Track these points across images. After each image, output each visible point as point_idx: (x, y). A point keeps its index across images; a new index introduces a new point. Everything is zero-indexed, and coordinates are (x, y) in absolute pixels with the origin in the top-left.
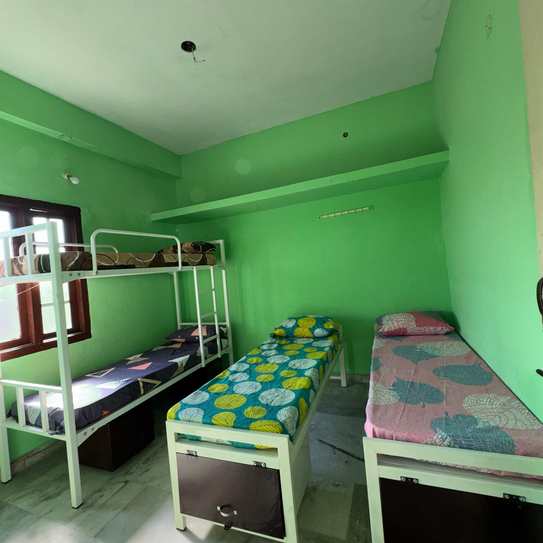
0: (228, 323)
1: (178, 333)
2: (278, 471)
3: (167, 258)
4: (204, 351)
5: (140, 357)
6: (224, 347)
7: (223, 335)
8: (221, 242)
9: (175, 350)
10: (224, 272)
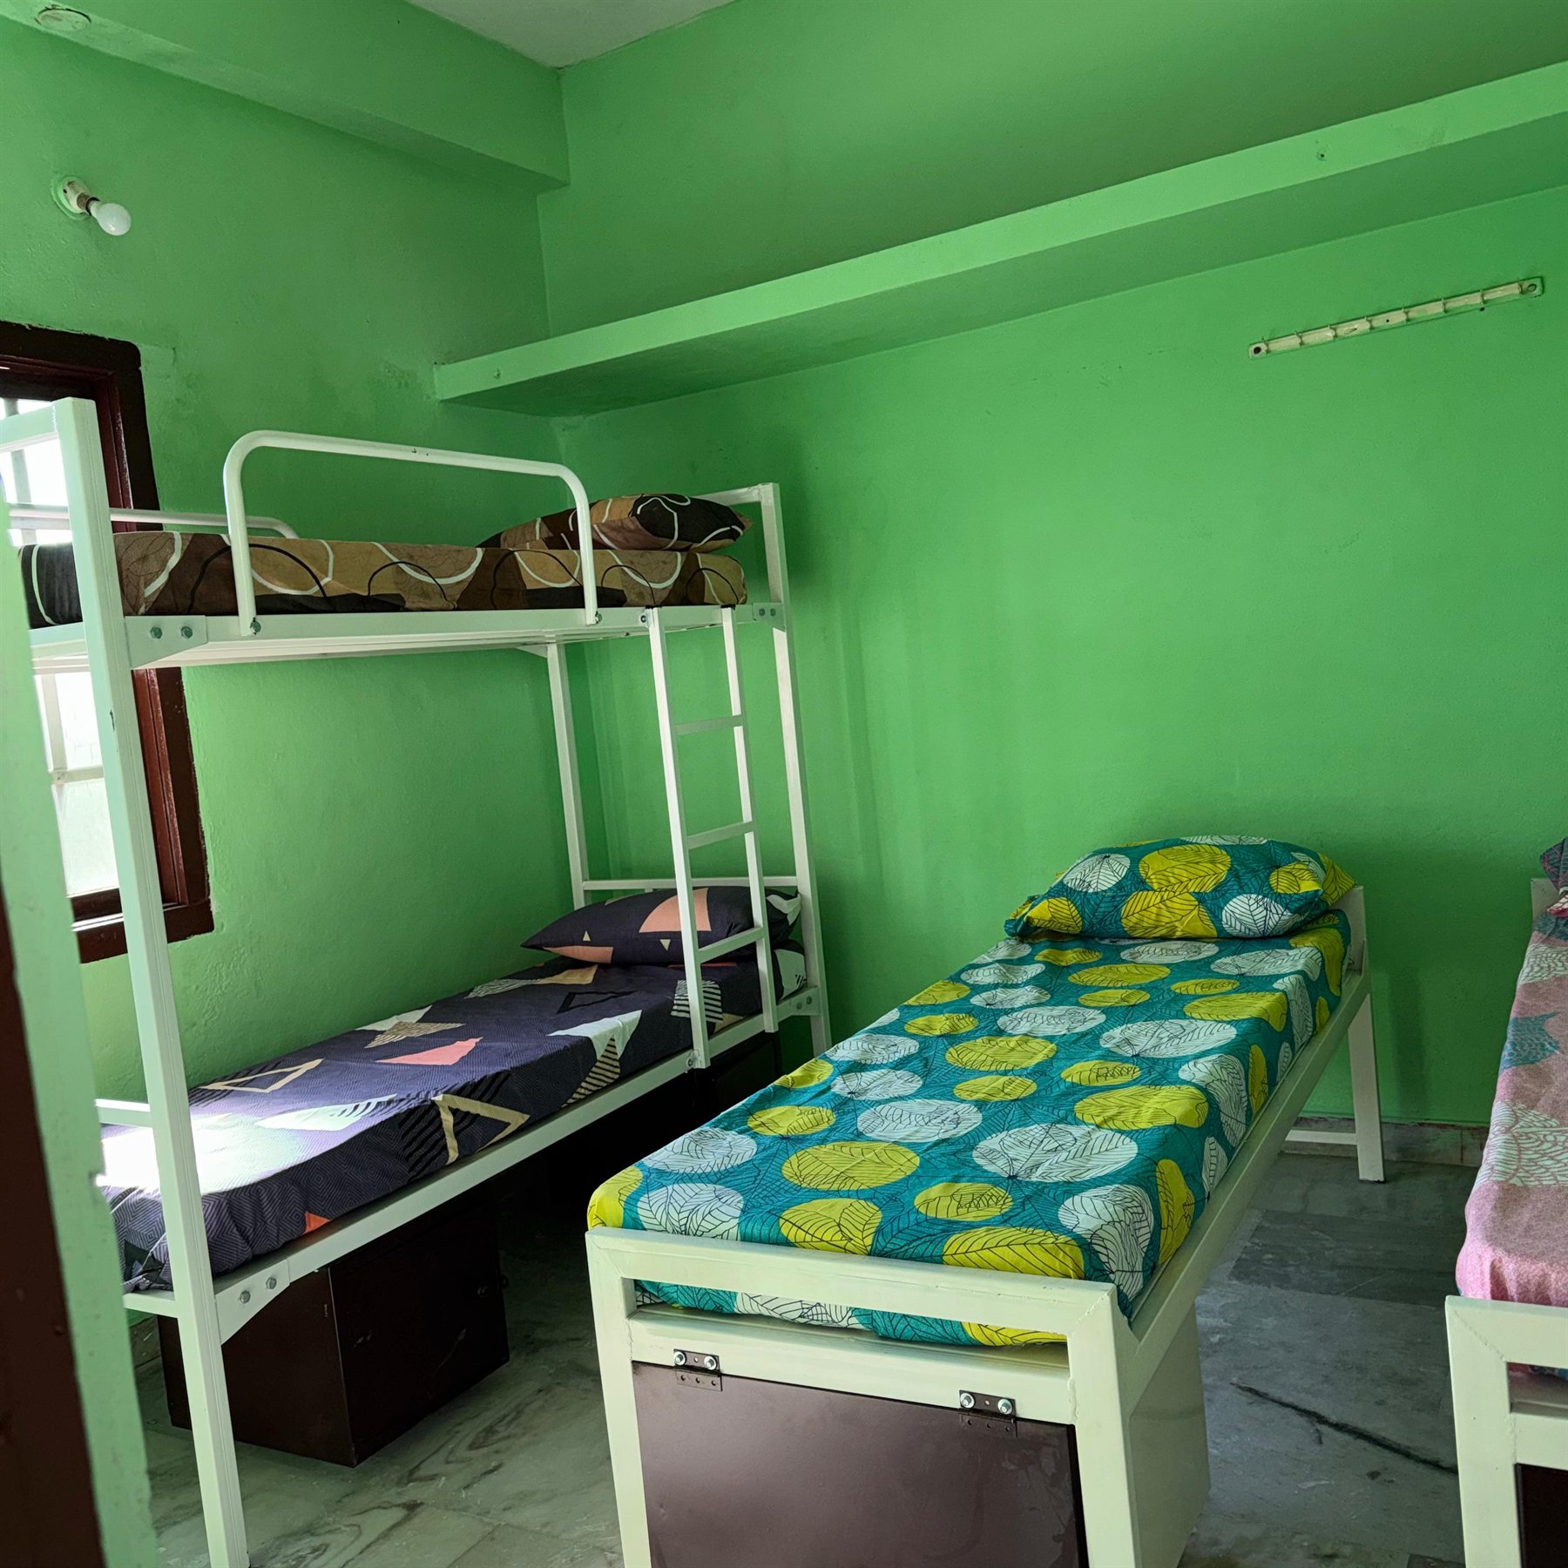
0: (802, 879)
1: (570, 925)
2: (1070, 1430)
3: (535, 570)
4: (705, 996)
5: (421, 1021)
6: (789, 985)
7: (784, 934)
8: (765, 495)
9: (572, 992)
10: (780, 638)
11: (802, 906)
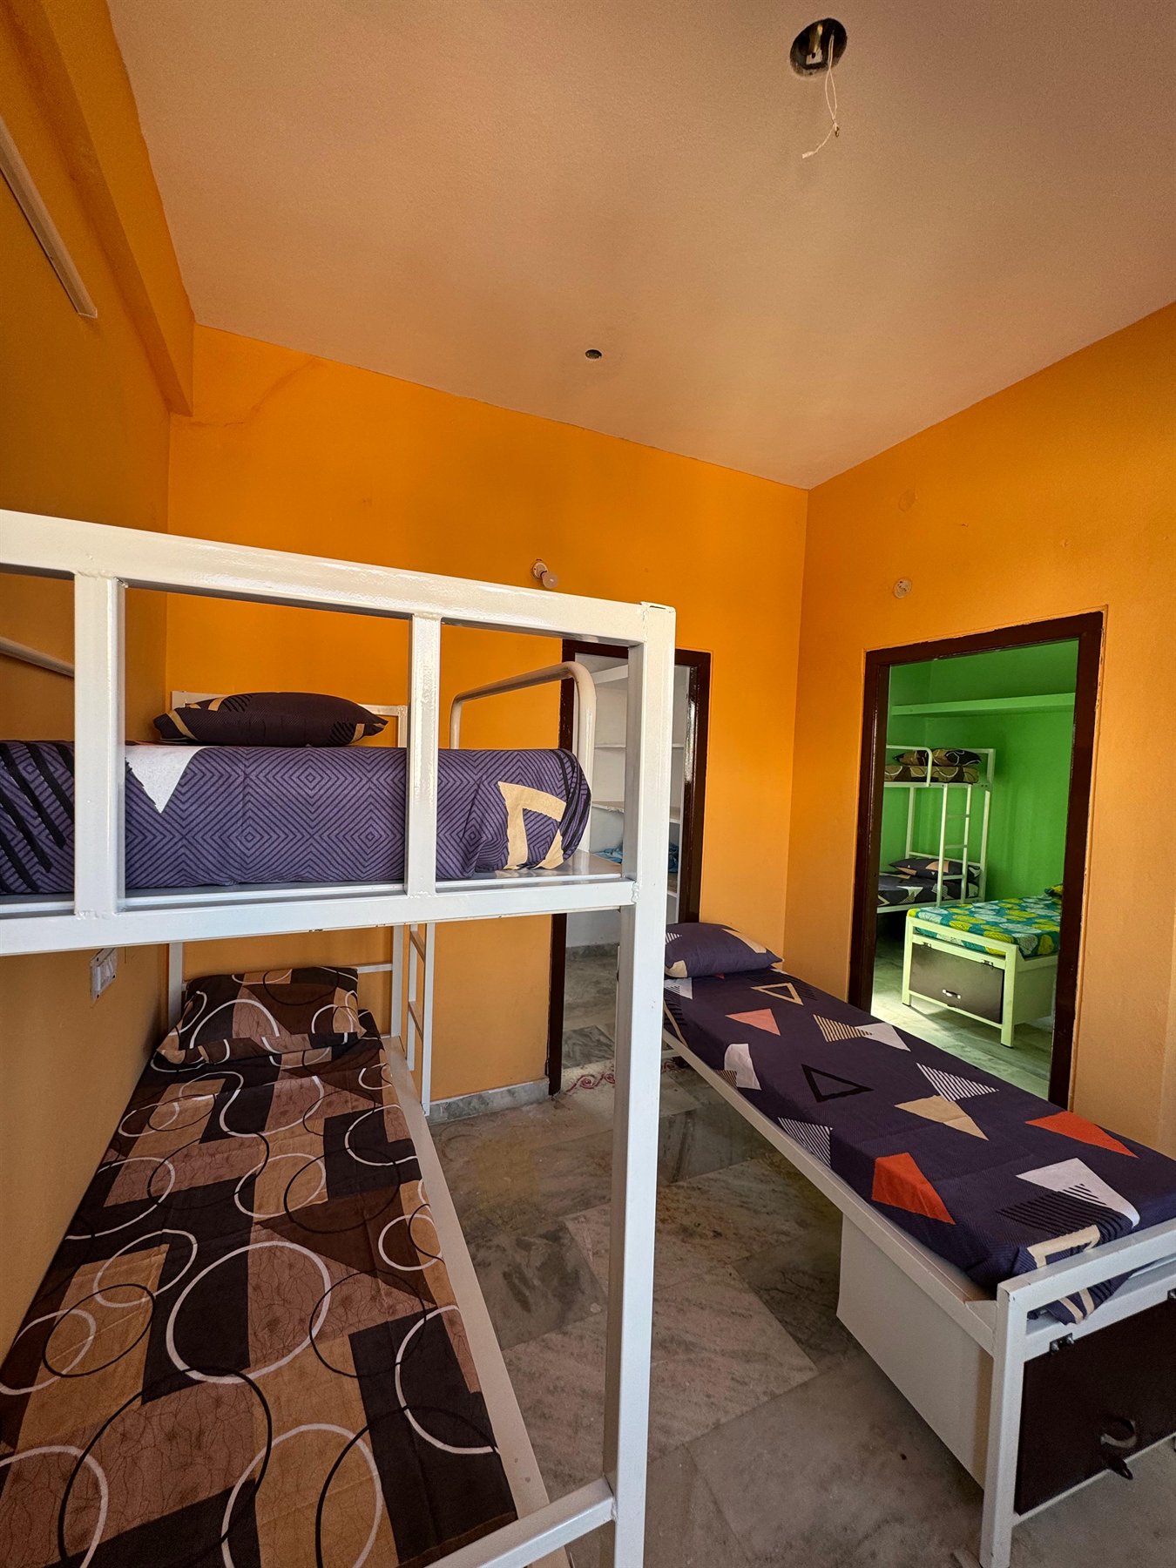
0: (982, 865)
1: (904, 863)
2: (1004, 971)
3: (914, 772)
4: (942, 889)
6: (971, 894)
7: (971, 879)
8: (991, 751)
9: (902, 880)
10: (988, 793)
11: (980, 872)
